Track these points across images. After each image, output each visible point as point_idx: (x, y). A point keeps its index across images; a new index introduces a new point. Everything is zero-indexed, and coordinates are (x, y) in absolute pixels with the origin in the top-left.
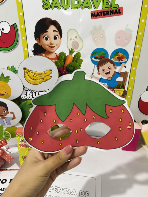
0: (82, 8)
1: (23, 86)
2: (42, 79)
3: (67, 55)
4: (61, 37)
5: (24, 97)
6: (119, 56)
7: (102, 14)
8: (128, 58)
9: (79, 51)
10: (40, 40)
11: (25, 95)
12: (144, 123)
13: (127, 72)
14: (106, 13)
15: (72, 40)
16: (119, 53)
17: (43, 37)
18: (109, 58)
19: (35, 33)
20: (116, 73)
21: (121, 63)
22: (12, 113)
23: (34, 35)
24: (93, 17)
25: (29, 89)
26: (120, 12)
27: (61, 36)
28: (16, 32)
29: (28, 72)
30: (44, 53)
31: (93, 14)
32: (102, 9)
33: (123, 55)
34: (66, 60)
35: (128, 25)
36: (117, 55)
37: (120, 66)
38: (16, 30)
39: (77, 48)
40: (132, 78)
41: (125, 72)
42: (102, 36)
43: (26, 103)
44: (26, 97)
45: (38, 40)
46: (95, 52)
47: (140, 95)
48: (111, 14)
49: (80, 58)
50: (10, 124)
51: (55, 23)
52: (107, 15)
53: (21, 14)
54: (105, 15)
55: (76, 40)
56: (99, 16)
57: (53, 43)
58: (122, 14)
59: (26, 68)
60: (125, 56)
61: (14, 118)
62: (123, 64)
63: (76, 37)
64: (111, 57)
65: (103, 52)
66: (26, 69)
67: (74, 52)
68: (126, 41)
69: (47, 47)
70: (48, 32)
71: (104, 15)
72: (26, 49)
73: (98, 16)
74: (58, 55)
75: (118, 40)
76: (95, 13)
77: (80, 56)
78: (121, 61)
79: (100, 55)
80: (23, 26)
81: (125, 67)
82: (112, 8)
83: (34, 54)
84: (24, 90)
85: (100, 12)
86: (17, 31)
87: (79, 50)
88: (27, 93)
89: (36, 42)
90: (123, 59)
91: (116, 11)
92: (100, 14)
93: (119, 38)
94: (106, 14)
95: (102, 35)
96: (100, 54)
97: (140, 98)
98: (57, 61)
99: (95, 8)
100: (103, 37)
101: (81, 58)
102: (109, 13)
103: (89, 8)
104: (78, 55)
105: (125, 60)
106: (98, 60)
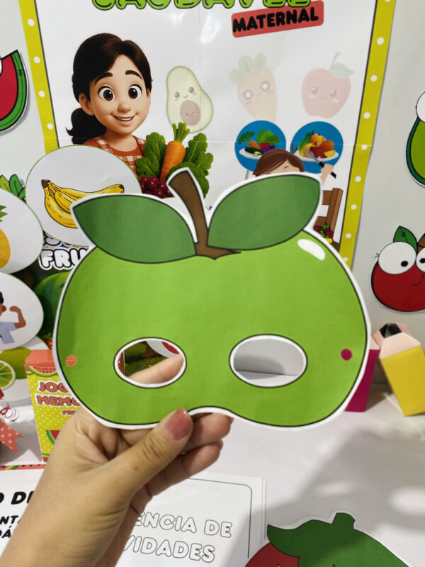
0: (207, 6)
1: (44, 233)
3: (167, 143)
4: (148, 90)
5: (46, 264)
6: (316, 144)
7: (265, 20)
8: (339, 150)
9: (201, 130)
10: (89, 99)
11: (51, 259)
12: (387, 331)
13: (339, 189)
14: (275, 18)
15: (181, 100)
16: (316, 135)
17: (97, 90)
18: (288, 149)
19: (75, 79)
21: (322, 165)
22: (14, 309)
23: (70, 84)
24: (240, 30)
25: (60, 242)
26: (316, 15)
27: (149, 86)
28: (19, 77)
29: (54, 191)
30: (103, 138)
31: (239, 21)
32: (265, 8)
33: (325, 140)
34: (167, 157)
35: (338, 54)
36: (310, 142)
37: (320, 172)
38: (18, 72)
39: (195, 122)
40: (354, 207)
41: (334, 189)
42: (265, 86)
43: (54, 281)
44: (53, 263)
45: (82, 98)
46: (247, 133)
47: (375, 255)
48: (288, 23)
49: (205, 151)
50: (11, 340)
51: (131, 50)
52: (278, 24)
53: (32, 23)
54: (273, 25)
55: (191, 97)
56: (256, 27)
57: (126, 106)
58: (321, 23)
59: (49, 181)
60: (332, 144)
61: (21, 324)
62: (326, 165)
63: (192, 90)
64: (293, 148)
65: (270, 133)
66: (49, 184)
67: (187, 132)
68: (335, 101)
69: (111, 118)
70: (110, 75)
71: (270, 25)
72: (50, 126)
73: (252, 29)
74: (143, 142)
75: (312, 97)
76: (242, 20)
77: (204, 146)
78: (320, 159)
79: (262, 142)
80: (37, 60)
81: (334, 175)
82: (293, 4)
83: (73, 140)
84: (46, 243)
85: (258, 17)
86: (23, 72)
87: (203, 126)
88: (56, 252)
89: (77, 105)
90: (326, 154)
91: (304, 12)
92: (258, 22)
93: (314, 92)
94: (275, 22)
95: (267, 83)
96: (263, 139)
97: (377, 264)
98: (140, 159)
99: (243, 4)
100: (268, 88)
101: (208, 150)
102: (285, 20)
103: (228, 5)
104: (199, 142)
105: (331, 155)
106: (257, 156)
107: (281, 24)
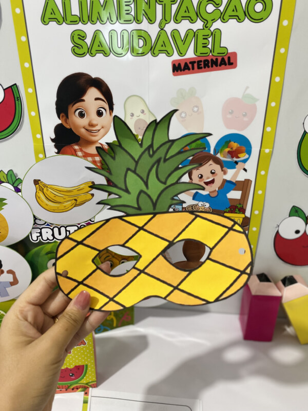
0: (154, 55)
1: (34, 216)
2: (74, 201)
4: (111, 111)
6: (232, 148)
7: (196, 65)
12: (287, 282)
13: (249, 180)
15: (135, 118)
16: (232, 143)
17: (74, 111)
19: (57, 103)
20: (226, 183)
22: (10, 272)
24: (177, 71)
25: (46, 223)
26: (231, 62)
27: (111, 109)
28: (17, 102)
30: (77, 145)
31: (177, 65)
32: (195, 56)
33: (239, 146)
38: (16, 98)
40: (260, 192)
41: (245, 180)
48: (212, 66)
50: (7, 295)
51: (99, 84)
52: (205, 68)
53: (27, 65)
56: (189, 69)
59: (39, 180)
60: (244, 148)
61: (15, 282)
63: (143, 112)
64: (216, 151)
67: (139, 140)
71: (199, 68)
72: (39, 136)
74: (106, 147)
80: (31, 90)
82: (215, 54)
84: (35, 223)
85: (190, 63)
86: (19, 99)
88: (43, 230)
92: (190, 66)
93: (231, 113)
94: (202, 66)
96: (194, 146)
97: (278, 232)
99: (180, 54)
102: (210, 64)
105: (243, 156)
107: (207, 67)
